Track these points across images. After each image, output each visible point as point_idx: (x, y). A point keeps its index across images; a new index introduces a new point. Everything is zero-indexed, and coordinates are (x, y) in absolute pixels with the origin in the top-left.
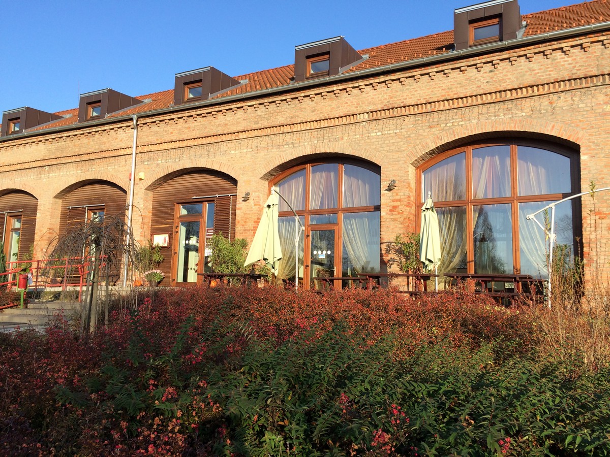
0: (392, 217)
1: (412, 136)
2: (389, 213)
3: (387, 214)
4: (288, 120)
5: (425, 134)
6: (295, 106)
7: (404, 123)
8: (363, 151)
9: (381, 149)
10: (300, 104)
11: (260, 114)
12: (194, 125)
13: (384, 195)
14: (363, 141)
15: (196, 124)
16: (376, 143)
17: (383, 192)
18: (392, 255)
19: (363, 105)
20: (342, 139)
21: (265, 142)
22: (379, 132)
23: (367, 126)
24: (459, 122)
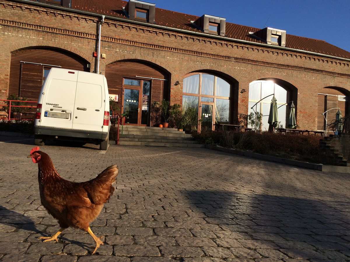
0: (242, 104)
1: (251, 72)
2: (241, 102)
3: (240, 102)
4: (199, 50)
5: (255, 73)
6: (203, 44)
7: (248, 66)
8: (232, 74)
9: (239, 75)
10: (205, 44)
11: (185, 42)
12: (143, 35)
13: (240, 94)
14: (232, 70)
15: (144, 35)
16: (237, 72)
17: (239, 93)
18: (242, 119)
19: (233, 54)
20: (224, 66)
21: (187, 57)
22: (239, 67)
23: (234, 64)
24: (266, 71)
